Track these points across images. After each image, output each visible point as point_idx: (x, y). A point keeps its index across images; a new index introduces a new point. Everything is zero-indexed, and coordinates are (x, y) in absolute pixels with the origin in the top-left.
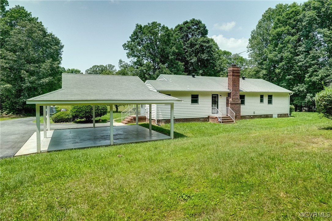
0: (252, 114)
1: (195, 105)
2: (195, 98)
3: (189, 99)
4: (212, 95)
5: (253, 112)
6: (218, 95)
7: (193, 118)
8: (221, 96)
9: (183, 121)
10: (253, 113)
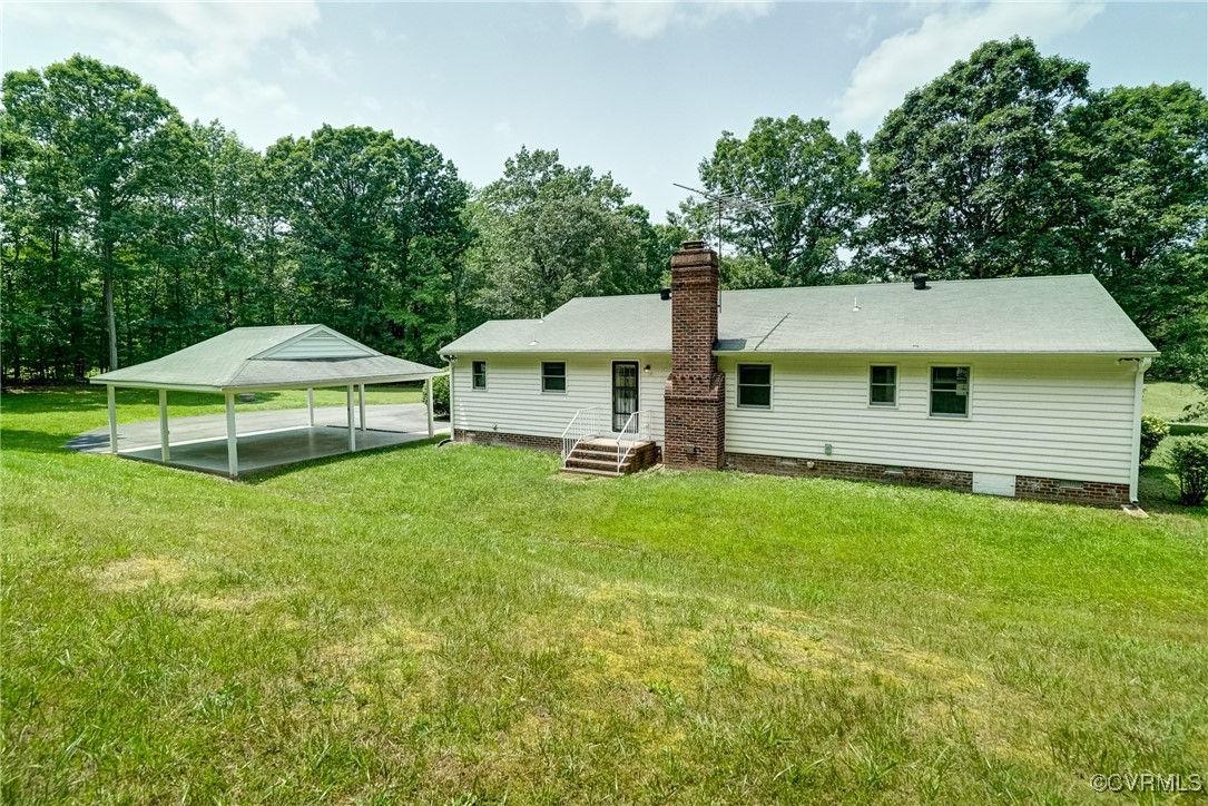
0: (815, 452)
1: (554, 397)
2: (554, 374)
3: (537, 377)
4: (615, 364)
5: (823, 444)
6: (636, 363)
7: (549, 439)
8: (648, 367)
9: (520, 444)
10: (823, 450)
